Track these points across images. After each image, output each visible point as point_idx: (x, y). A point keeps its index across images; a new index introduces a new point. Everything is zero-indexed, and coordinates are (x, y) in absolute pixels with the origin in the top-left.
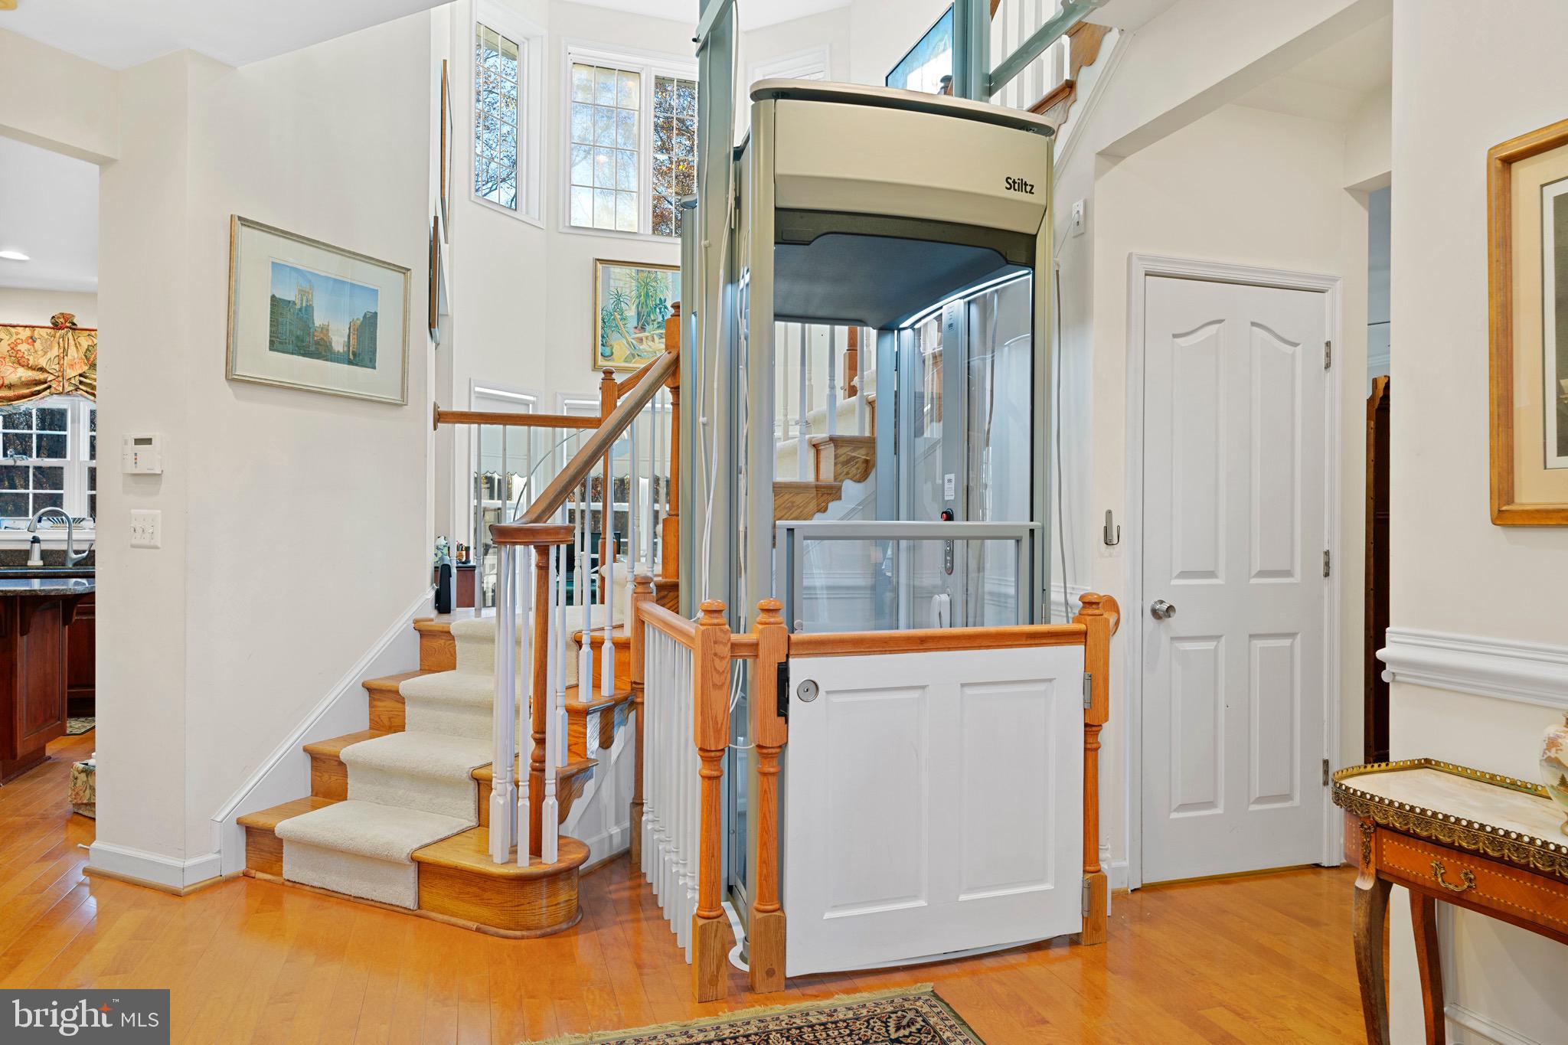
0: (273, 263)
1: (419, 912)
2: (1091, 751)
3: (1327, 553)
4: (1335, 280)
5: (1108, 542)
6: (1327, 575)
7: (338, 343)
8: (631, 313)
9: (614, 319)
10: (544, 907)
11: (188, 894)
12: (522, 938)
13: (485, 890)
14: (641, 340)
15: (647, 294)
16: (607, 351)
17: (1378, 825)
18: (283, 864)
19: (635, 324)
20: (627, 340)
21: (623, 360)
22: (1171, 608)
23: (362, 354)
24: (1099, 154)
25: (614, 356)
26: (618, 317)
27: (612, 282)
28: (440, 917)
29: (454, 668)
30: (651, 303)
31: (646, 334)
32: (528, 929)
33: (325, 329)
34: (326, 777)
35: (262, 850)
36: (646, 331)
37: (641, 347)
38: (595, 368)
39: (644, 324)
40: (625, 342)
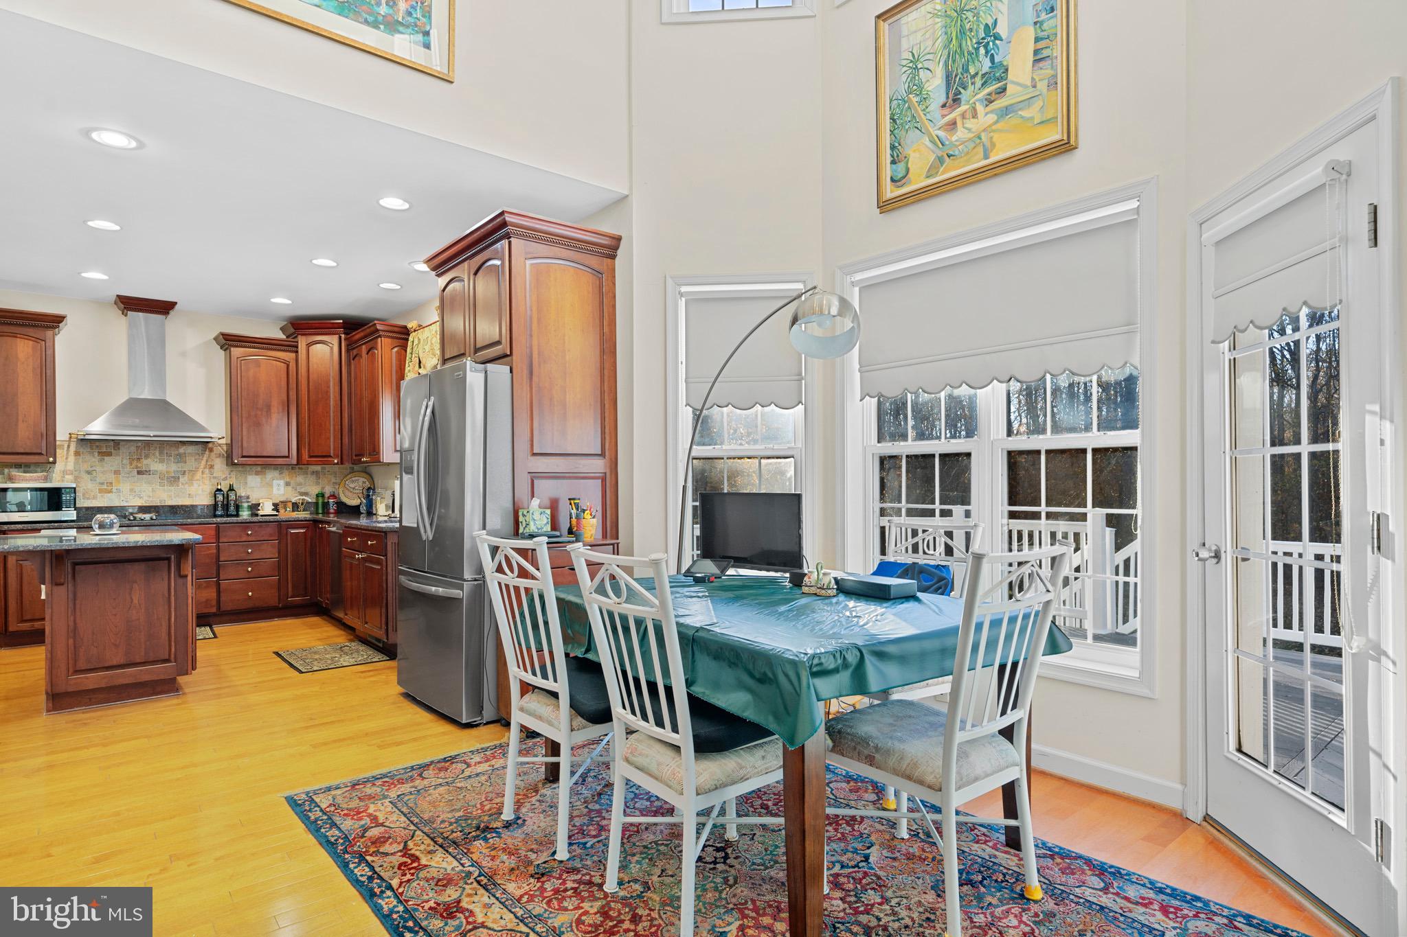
8: (936, 81)
9: (909, 108)
14: (953, 125)
15: (961, 33)
16: (900, 170)
19: (943, 99)
20: (930, 135)
21: (925, 172)
25: (910, 175)
26: (915, 100)
27: (904, 44)
30: (970, 44)
31: (963, 108)
36: (963, 103)
37: (954, 138)
38: (883, 208)
39: (957, 94)
40: (928, 141)
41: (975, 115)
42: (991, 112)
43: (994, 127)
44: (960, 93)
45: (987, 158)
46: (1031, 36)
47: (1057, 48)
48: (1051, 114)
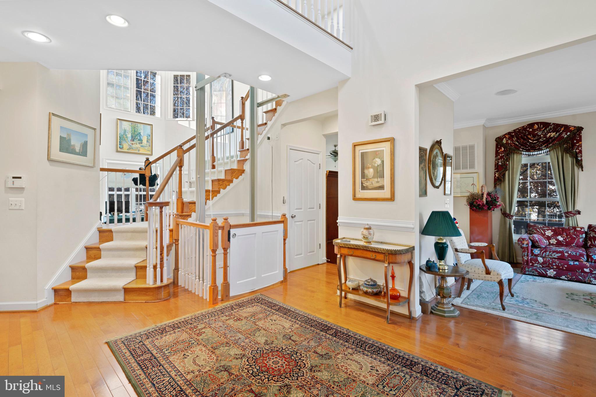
0: (61, 126)
1: (125, 302)
2: (284, 244)
3: (320, 204)
4: (321, 152)
5: (284, 203)
6: (320, 208)
7: (77, 150)
8: (129, 136)
9: (123, 137)
10: (163, 294)
11: (39, 311)
12: (159, 302)
13: (147, 292)
14: (133, 144)
15: (135, 131)
16: (121, 146)
17: (340, 247)
18: (72, 298)
19: (131, 139)
21: (127, 149)
22: (295, 216)
23: (84, 153)
24: (282, 125)
25: (124, 148)
26: (125, 136)
27: (123, 126)
28: (132, 301)
29: (113, 240)
30: (136, 133)
31: (135, 142)
32: (160, 299)
33: (74, 146)
34: (78, 273)
35: (61, 296)
37: (133, 146)
38: (117, 151)
39: (133, 139)
40: (127, 144)
41: (137, 144)
42: (140, 145)
43: (140, 147)
45: (139, 151)
46: (146, 138)
47: (150, 141)
48: (149, 150)
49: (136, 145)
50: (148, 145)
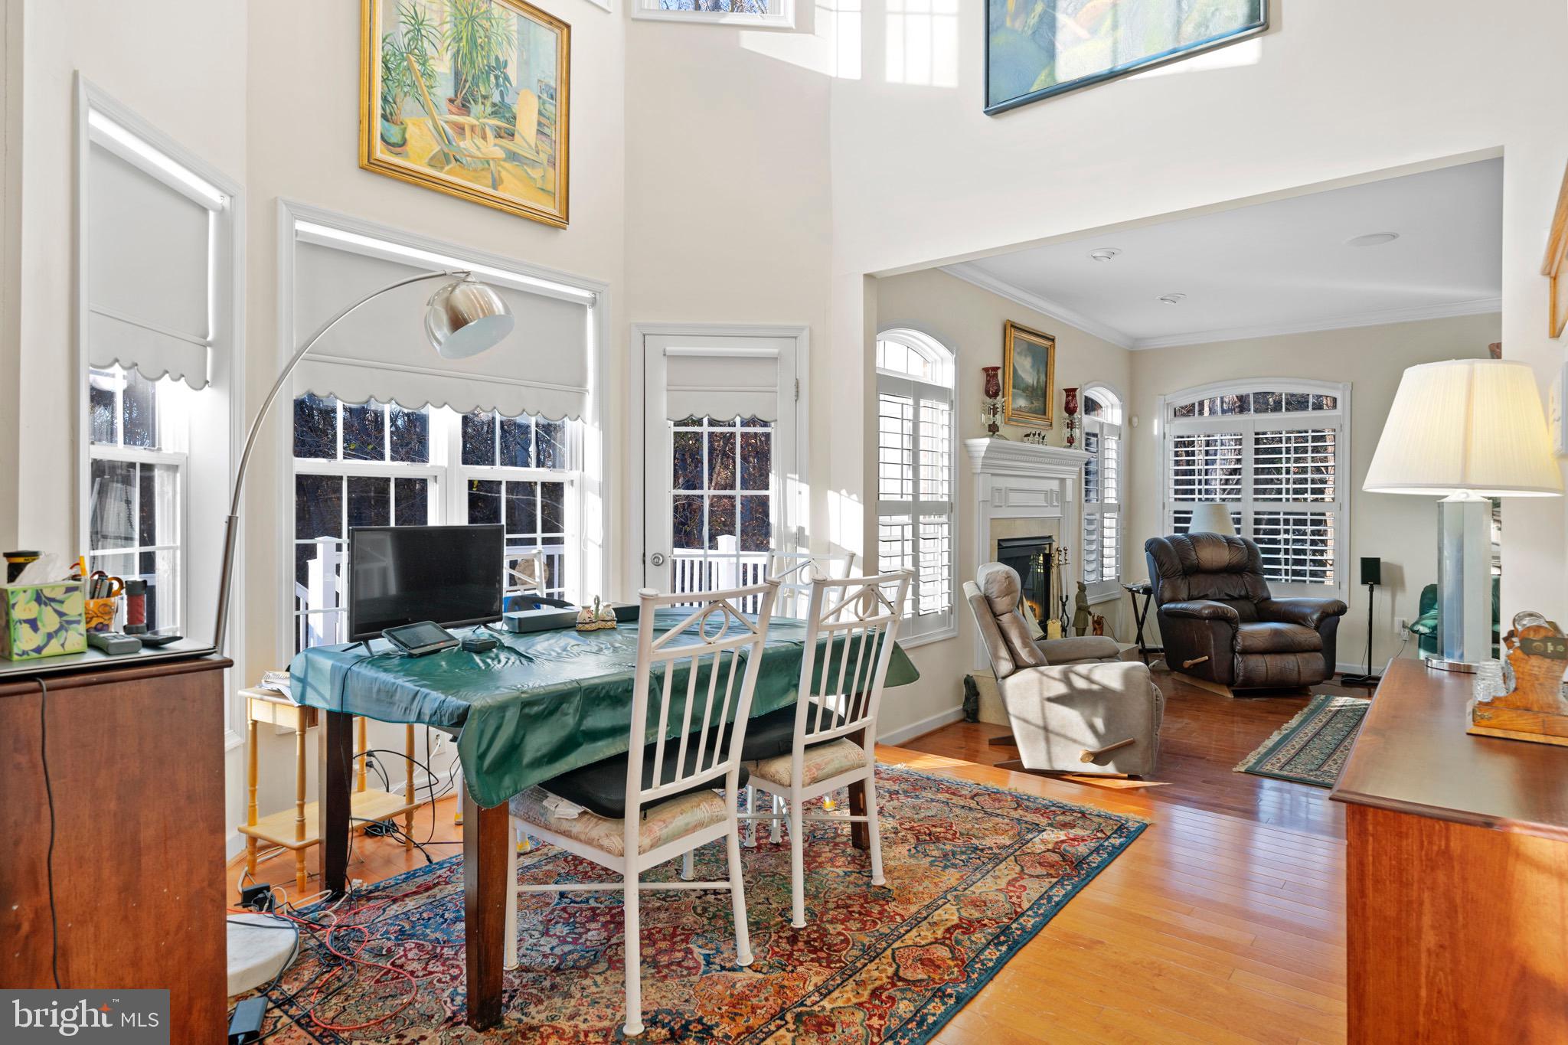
8: (443, 67)
9: (408, 69)
14: (460, 129)
15: (473, 42)
16: (394, 133)
19: (451, 94)
20: (433, 121)
21: (425, 158)
25: (407, 148)
26: (417, 67)
30: (481, 61)
31: (472, 120)
36: (472, 115)
37: (462, 144)
38: (371, 166)
39: (465, 100)
40: (430, 124)
41: (484, 137)
42: (501, 147)
43: (502, 163)
44: (469, 102)
45: (495, 188)
46: (535, 104)
47: (556, 134)
48: (550, 187)
49: (479, 142)
50: (543, 158)
